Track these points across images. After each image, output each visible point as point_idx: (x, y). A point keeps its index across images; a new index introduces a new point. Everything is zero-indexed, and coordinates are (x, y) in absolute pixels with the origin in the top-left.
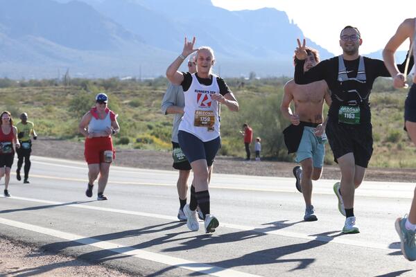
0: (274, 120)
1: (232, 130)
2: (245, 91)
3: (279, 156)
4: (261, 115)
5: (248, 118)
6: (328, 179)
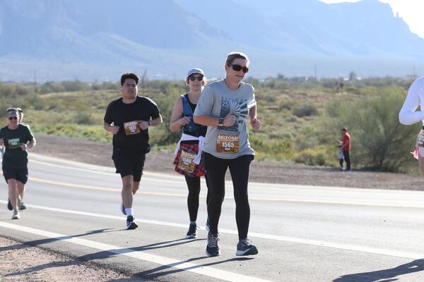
0: (377, 125)
1: (331, 136)
2: (345, 93)
3: (383, 166)
4: (362, 119)
5: (348, 124)
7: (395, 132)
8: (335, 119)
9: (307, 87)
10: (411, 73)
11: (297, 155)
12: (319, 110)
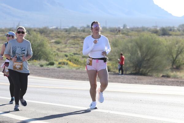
0: (137, 51)
1: (113, 57)
2: (121, 35)
3: (140, 72)
4: (130, 49)
5: (122, 51)
6: (168, 85)
7: (146, 55)
8: (116, 48)
10: (155, 25)
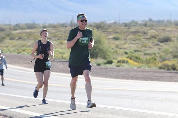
9: (166, 26)
11: (160, 65)
12: (173, 39)
